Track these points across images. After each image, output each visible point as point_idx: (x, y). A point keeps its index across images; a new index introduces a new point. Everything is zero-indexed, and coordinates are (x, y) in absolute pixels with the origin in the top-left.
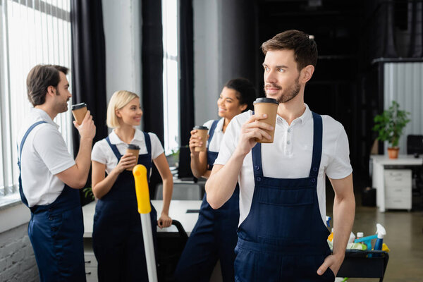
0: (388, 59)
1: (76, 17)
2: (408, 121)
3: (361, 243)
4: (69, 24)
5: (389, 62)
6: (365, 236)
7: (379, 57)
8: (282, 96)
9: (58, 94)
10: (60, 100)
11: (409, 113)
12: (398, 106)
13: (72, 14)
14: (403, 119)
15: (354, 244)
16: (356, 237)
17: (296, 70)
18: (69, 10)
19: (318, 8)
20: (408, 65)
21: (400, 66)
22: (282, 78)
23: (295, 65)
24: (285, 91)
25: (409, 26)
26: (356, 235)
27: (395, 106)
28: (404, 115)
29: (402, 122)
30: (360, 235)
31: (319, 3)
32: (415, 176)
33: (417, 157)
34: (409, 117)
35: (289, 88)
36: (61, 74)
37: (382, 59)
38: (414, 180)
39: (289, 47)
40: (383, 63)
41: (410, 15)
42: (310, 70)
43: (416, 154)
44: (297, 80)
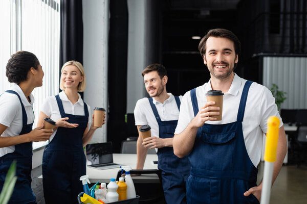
0: (266, 54)
2: (285, 99)
5: (267, 56)
7: (260, 52)
8: (157, 92)
11: (285, 93)
12: (277, 87)
14: (281, 97)
17: (160, 79)
20: (280, 59)
21: (274, 59)
22: (155, 84)
23: (159, 77)
24: (158, 89)
25: (281, 31)
27: (275, 88)
28: (283, 94)
29: (281, 99)
31: (208, 13)
32: (291, 139)
33: (291, 125)
34: (285, 96)
35: (160, 87)
37: (262, 54)
38: (290, 142)
39: (154, 70)
40: (263, 57)
41: (281, 23)
42: (166, 79)
43: (290, 123)
44: (161, 83)
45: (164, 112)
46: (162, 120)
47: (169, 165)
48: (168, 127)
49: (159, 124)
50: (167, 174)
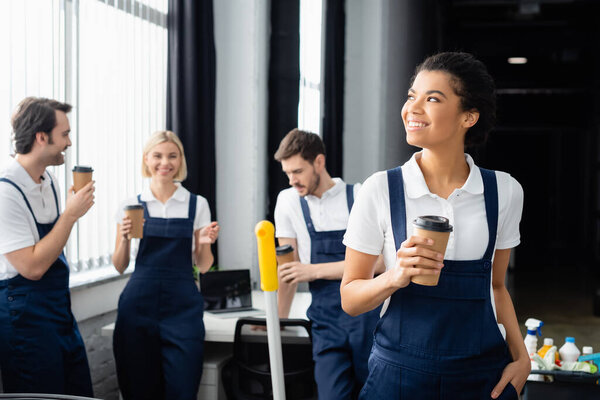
1: (175, 22)
3: (588, 362)
4: (166, 31)
6: (594, 352)
9: (50, 142)
10: (53, 150)
13: (169, 18)
15: (578, 363)
16: (582, 354)
18: (166, 12)
19: (535, 17)
26: (581, 350)
30: (587, 350)
31: (536, 9)
36: (59, 114)
45: (321, 214)
46: (317, 229)
47: (326, 312)
48: (327, 242)
49: (311, 236)
50: (320, 327)
